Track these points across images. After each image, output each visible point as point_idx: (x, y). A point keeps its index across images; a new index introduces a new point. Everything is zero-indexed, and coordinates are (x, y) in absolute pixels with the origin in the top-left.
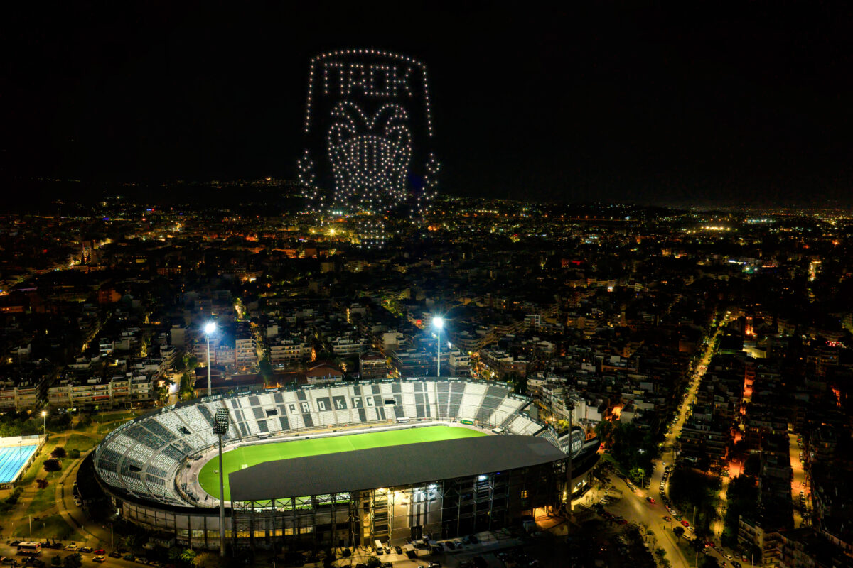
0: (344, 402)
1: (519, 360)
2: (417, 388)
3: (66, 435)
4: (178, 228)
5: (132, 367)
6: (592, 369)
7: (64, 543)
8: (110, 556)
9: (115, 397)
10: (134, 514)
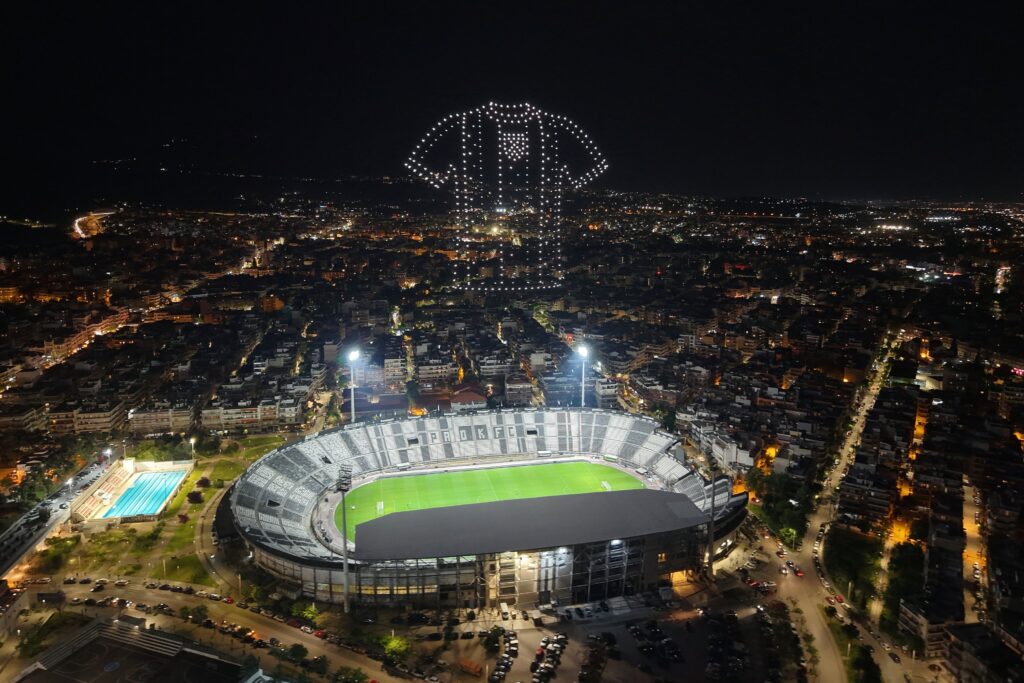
0: (485, 432)
1: (670, 388)
2: (561, 419)
3: (214, 460)
4: (348, 226)
5: (282, 387)
6: (747, 402)
7: (195, 587)
8: (238, 606)
9: (264, 420)
10: (264, 560)
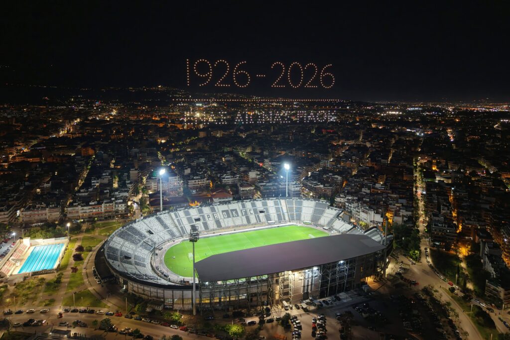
0: (237, 212)
1: (327, 186)
2: (276, 204)
3: (81, 236)
4: (114, 113)
5: (112, 194)
6: (368, 191)
7: (95, 309)
8: (125, 317)
9: (106, 212)
10: (135, 289)
